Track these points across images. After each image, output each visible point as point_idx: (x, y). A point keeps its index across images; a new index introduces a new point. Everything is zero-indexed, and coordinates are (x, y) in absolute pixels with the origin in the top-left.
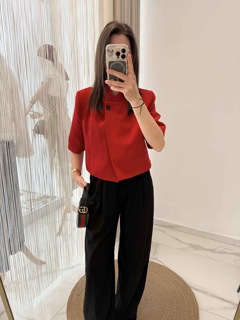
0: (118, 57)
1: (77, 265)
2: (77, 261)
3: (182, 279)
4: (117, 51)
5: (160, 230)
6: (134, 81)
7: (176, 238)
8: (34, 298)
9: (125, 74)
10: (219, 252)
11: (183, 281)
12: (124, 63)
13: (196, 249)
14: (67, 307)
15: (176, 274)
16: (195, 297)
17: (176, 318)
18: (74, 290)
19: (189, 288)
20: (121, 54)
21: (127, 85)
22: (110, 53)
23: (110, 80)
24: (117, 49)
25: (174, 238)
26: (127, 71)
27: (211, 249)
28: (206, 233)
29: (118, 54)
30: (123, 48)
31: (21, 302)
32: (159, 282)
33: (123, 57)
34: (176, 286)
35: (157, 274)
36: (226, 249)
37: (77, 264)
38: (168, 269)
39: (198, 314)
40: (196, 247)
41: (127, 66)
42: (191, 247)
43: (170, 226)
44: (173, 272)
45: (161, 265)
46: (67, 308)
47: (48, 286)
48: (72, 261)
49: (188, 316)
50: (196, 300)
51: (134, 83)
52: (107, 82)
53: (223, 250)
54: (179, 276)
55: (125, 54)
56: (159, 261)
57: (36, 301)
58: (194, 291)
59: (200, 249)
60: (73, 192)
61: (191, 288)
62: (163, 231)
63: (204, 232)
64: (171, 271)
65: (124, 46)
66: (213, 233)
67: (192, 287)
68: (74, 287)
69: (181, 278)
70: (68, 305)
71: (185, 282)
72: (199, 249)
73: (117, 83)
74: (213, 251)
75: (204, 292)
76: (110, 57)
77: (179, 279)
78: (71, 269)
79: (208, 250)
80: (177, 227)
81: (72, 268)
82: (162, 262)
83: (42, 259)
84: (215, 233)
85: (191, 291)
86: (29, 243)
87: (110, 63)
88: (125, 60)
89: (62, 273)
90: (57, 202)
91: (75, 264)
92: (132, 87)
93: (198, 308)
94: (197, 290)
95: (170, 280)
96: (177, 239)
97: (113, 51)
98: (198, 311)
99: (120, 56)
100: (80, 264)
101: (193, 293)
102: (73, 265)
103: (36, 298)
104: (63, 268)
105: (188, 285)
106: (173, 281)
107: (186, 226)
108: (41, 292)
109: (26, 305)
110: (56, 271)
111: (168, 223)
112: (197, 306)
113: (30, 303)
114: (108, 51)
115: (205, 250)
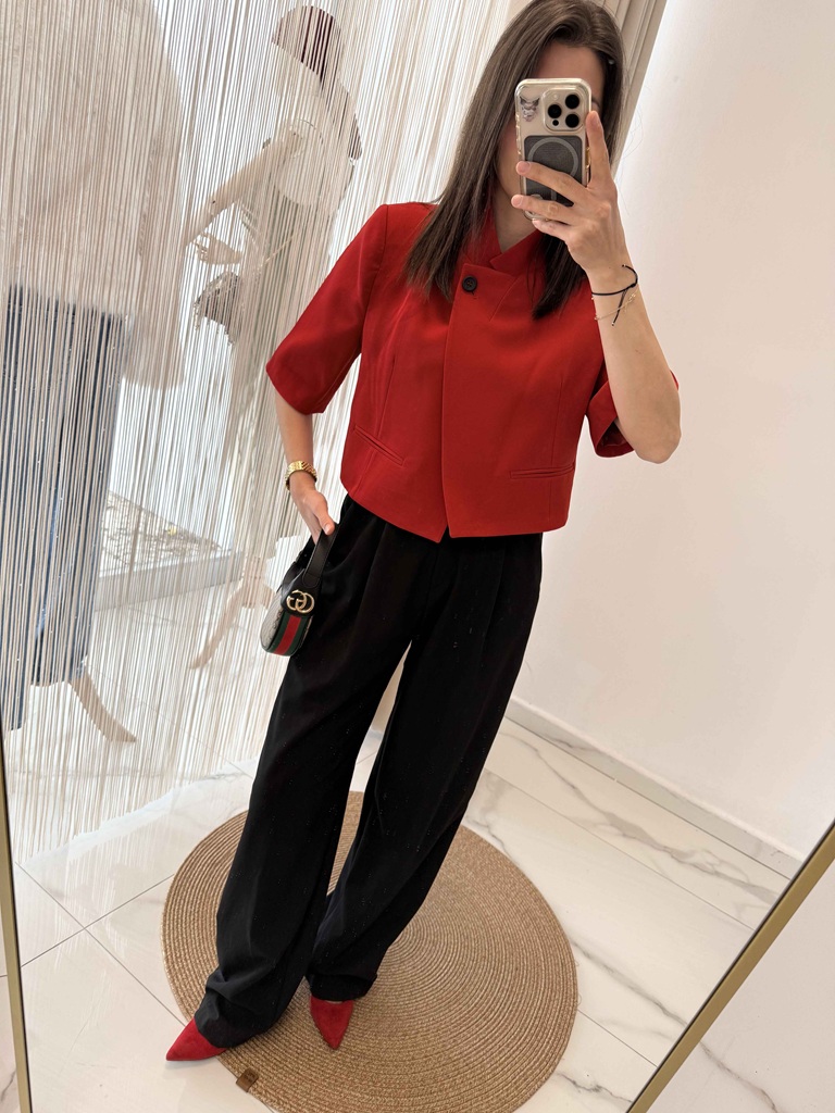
0: (556, 123)
1: (233, 774)
2: (236, 763)
3: (550, 910)
4: (551, 103)
5: (526, 744)
7: (569, 784)
8: (75, 833)
10: (695, 866)
11: (555, 917)
12: (575, 141)
13: (624, 835)
14: (172, 887)
15: (535, 890)
16: (574, 975)
17: (499, 1016)
19: (567, 943)
20: (566, 111)
21: (581, 216)
22: (529, 109)
23: (529, 194)
24: (550, 94)
25: (563, 779)
26: (584, 168)
27: (673, 850)
28: (674, 795)
29: (554, 111)
30: (572, 89)
32: (476, 897)
33: (573, 121)
34: (527, 926)
35: (475, 873)
36: (722, 862)
37: (235, 770)
38: (517, 868)
39: (570, 1025)
40: (629, 831)
42: (612, 825)
43: (561, 741)
44: (530, 883)
45: (497, 851)
46: (170, 892)
47: (129, 810)
48: (220, 759)
49: (537, 1023)
50: (575, 984)
53: (712, 865)
54: (546, 898)
55: (579, 111)
56: (493, 836)
57: (81, 843)
58: (578, 957)
59: (639, 840)
60: (278, 545)
61: (572, 947)
62: (536, 750)
63: (667, 790)
64: (524, 876)
65: (575, 84)
66: (696, 801)
67: (576, 945)
68: (206, 835)
69: (548, 906)
70: (173, 884)
71: (557, 921)
72: (634, 838)
73: (548, 207)
74: (678, 856)
75: (607, 968)
76: (529, 120)
77: (541, 908)
78: (211, 781)
79: (665, 849)
80: (583, 749)
81: (214, 778)
82: (502, 842)
83: (130, 724)
85: (570, 953)
86: (101, 663)
87: (530, 140)
88: (580, 132)
89: (181, 785)
90: (217, 563)
91: (227, 769)
92: (597, 224)
93: (575, 1007)
94: (588, 956)
95: (514, 904)
96: (573, 787)
97: (536, 102)
98: (573, 1016)
99: (562, 120)
100: (244, 774)
101: (572, 962)
102: (221, 772)
103: (82, 835)
104: (188, 770)
105: (563, 934)
106: (522, 909)
107: (614, 754)
108: (103, 823)
109: (47, 847)
110: (162, 775)
111: (558, 727)
112: (575, 1002)
113: (62, 844)
114: (523, 101)
115: (652, 846)
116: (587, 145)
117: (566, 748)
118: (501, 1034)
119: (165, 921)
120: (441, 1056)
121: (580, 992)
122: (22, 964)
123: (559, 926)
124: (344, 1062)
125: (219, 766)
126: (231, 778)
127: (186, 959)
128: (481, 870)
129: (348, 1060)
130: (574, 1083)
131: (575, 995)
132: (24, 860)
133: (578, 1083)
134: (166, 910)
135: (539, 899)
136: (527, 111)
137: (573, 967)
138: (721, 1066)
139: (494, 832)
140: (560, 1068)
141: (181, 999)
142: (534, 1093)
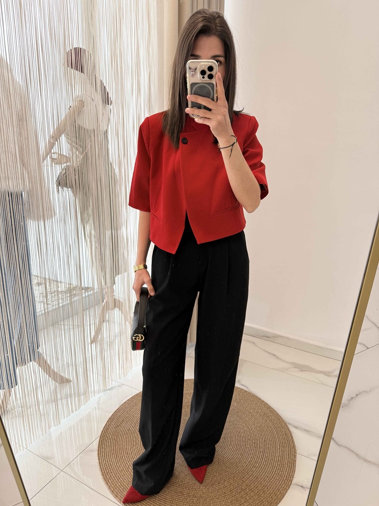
0: (203, 78)
1: (118, 386)
2: (118, 380)
3: (275, 411)
4: (202, 69)
5: (249, 341)
6: (226, 110)
7: (272, 354)
8: (49, 428)
9: (213, 99)
11: (278, 414)
12: (212, 85)
13: (302, 371)
14: (99, 441)
15: (266, 404)
16: (292, 437)
17: (261, 464)
18: (111, 419)
19: (285, 424)
20: (208, 73)
21: (215, 114)
22: (192, 72)
23: (192, 107)
24: (201, 66)
25: (269, 353)
27: (325, 372)
28: (320, 347)
29: (203, 73)
30: (210, 64)
31: (30, 432)
32: (240, 413)
33: (211, 77)
34: (266, 421)
35: (238, 403)
37: (119, 384)
38: (256, 397)
39: (295, 461)
40: (303, 368)
41: (216, 89)
42: (295, 367)
43: (264, 336)
44: (264, 401)
45: (246, 391)
46: (99, 443)
47: (72, 412)
48: (110, 380)
49: (279, 463)
50: (293, 442)
51: (225, 112)
52: (188, 110)
54: (272, 407)
55: (213, 73)
56: (242, 385)
57: (55, 431)
58: (292, 429)
59: (309, 371)
61: (288, 425)
62: (254, 343)
63: (316, 346)
64: (260, 399)
65: (212, 62)
66: (330, 347)
67: (290, 424)
68: (111, 415)
69: (273, 410)
70: (100, 439)
71: (279, 415)
72: (306, 371)
73: (201, 112)
74: (328, 374)
75: (307, 431)
76: (192, 76)
77: (271, 411)
78: (109, 391)
79: (321, 372)
80: (274, 337)
81: (110, 389)
82: (247, 387)
84: (334, 348)
85: (288, 428)
87: (193, 85)
88: (213, 81)
89: (94, 395)
91: (114, 384)
92: (223, 118)
93: (295, 452)
94: (296, 427)
95: (258, 412)
96: (274, 355)
97: (196, 69)
98: (295, 456)
99: (206, 76)
100: (123, 385)
101: (290, 432)
102: (113, 386)
103: (53, 428)
104: (96, 388)
105: (283, 421)
106: (262, 414)
107: (289, 336)
108: (62, 421)
109: (38, 438)
110: (85, 393)
111: (261, 330)
112: (295, 449)
113: (44, 435)
114: (190, 68)
115: (316, 373)
116: (216, 86)
117: (267, 339)
118: (263, 472)
119: (99, 458)
120: (238, 489)
121: (296, 444)
122: (29, 499)
123: (281, 417)
124: (193, 502)
125: (110, 384)
126: (117, 388)
127: (111, 473)
128: (240, 401)
129: (195, 501)
130: (302, 487)
131: (294, 446)
132: (28, 446)
133: (304, 486)
134: (98, 452)
135: (269, 407)
136: (192, 73)
137: (291, 434)
138: (366, 460)
139: (242, 384)
140: (294, 481)
141: (112, 491)
142: (284, 496)
